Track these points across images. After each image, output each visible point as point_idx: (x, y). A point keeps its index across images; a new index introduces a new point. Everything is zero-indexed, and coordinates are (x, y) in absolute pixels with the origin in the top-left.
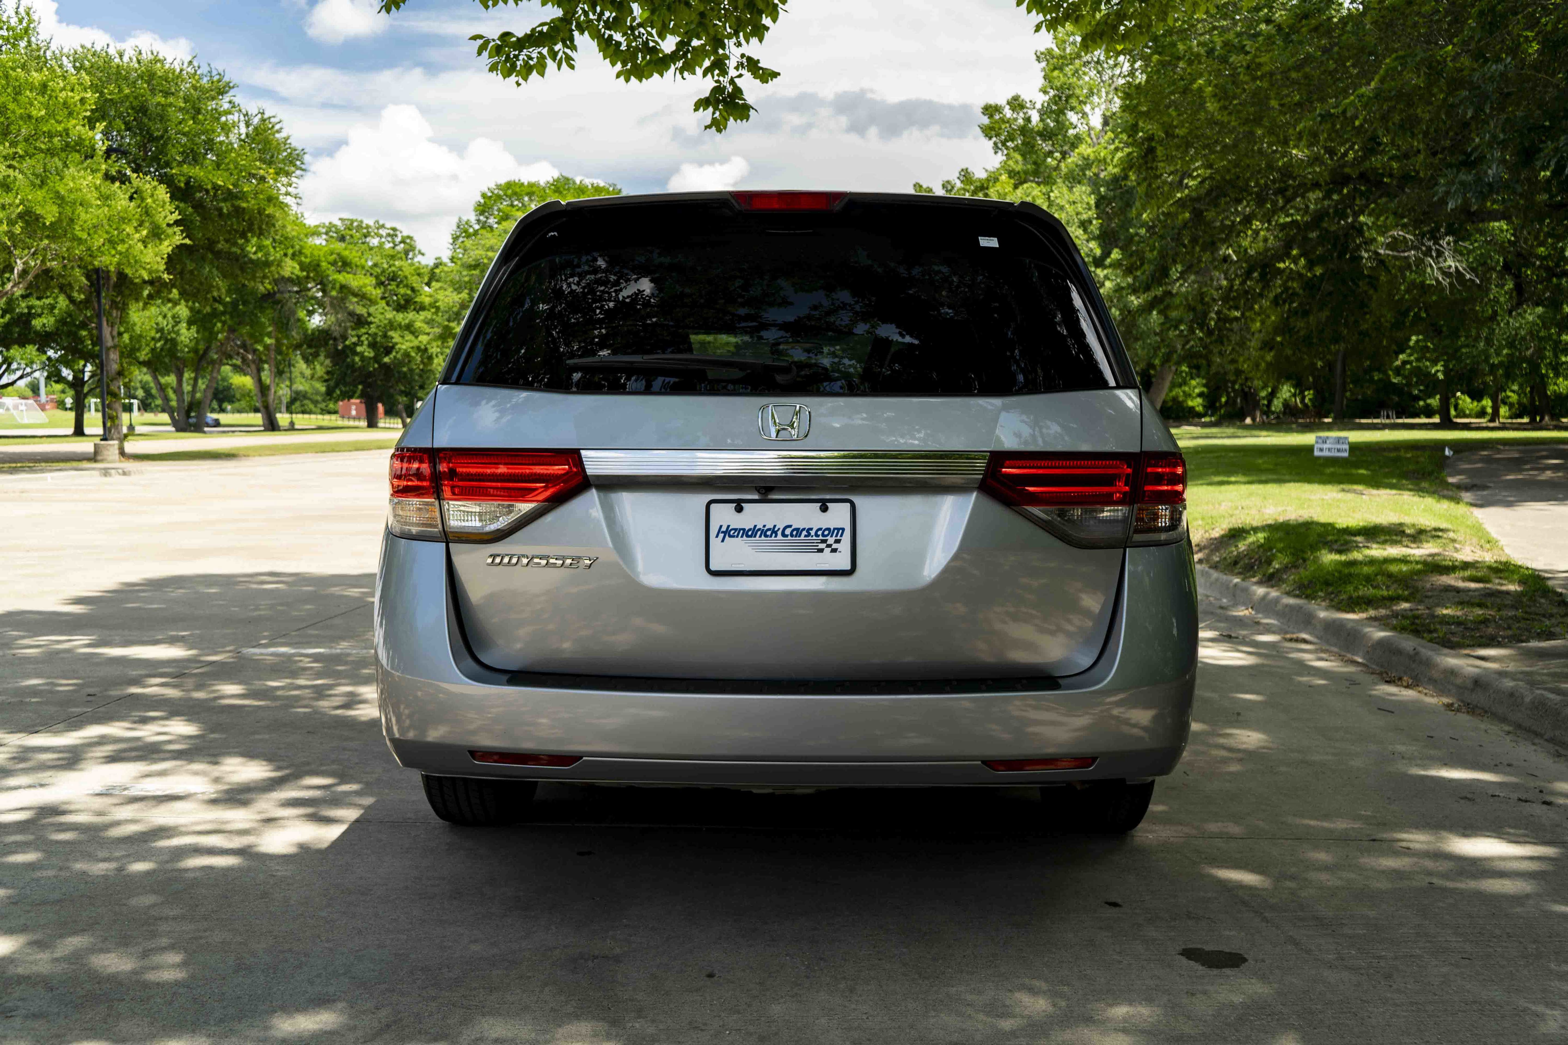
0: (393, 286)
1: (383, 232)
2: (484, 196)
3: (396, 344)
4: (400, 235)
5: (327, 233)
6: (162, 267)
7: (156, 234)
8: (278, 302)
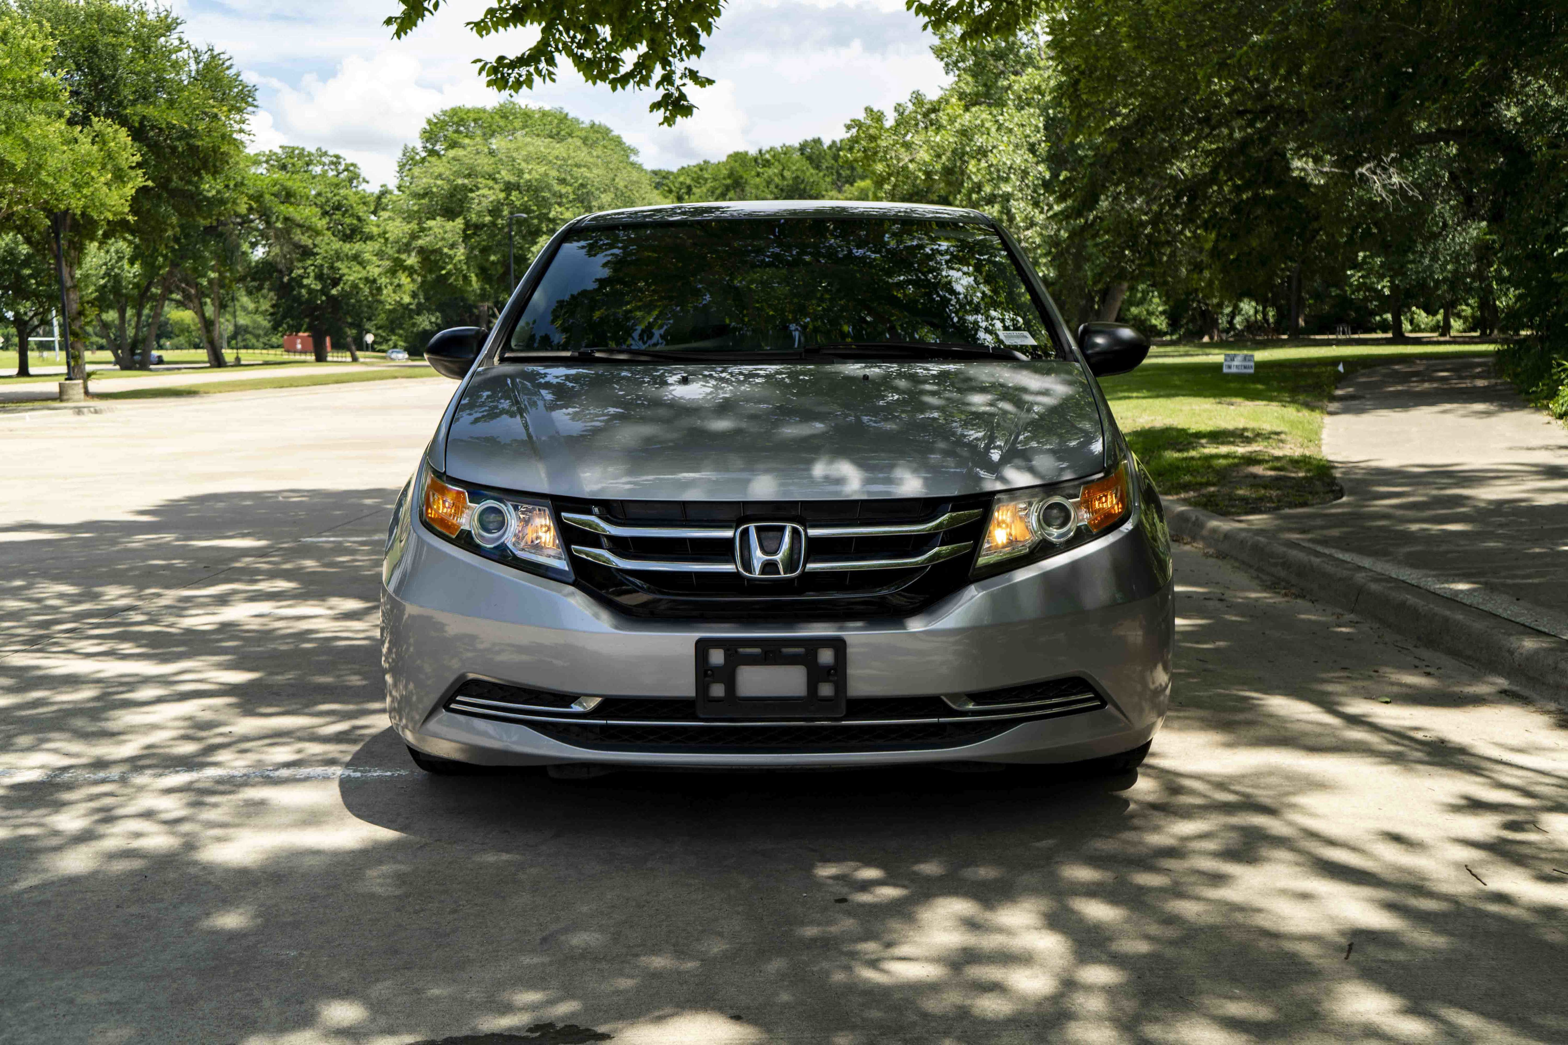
0: (338, 216)
1: (326, 160)
2: (429, 122)
3: (344, 275)
4: (343, 163)
5: (267, 162)
6: (127, 210)
7: (119, 177)
8: (221, 235)
